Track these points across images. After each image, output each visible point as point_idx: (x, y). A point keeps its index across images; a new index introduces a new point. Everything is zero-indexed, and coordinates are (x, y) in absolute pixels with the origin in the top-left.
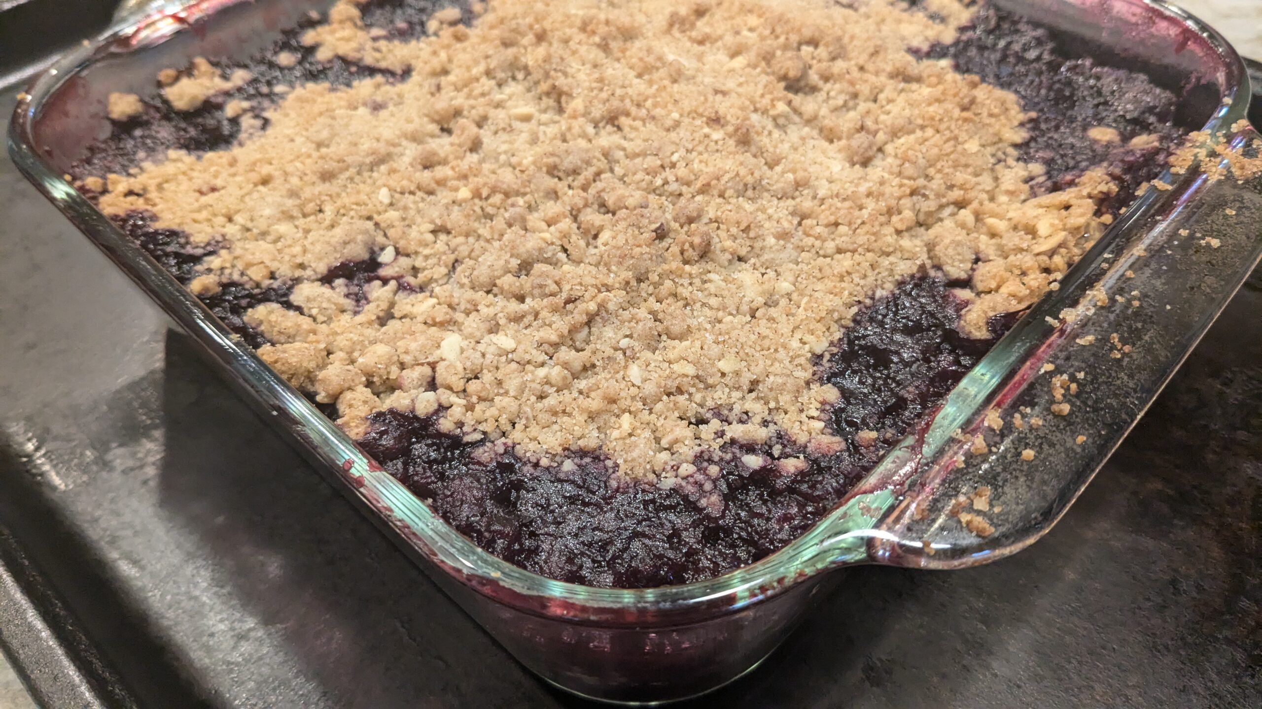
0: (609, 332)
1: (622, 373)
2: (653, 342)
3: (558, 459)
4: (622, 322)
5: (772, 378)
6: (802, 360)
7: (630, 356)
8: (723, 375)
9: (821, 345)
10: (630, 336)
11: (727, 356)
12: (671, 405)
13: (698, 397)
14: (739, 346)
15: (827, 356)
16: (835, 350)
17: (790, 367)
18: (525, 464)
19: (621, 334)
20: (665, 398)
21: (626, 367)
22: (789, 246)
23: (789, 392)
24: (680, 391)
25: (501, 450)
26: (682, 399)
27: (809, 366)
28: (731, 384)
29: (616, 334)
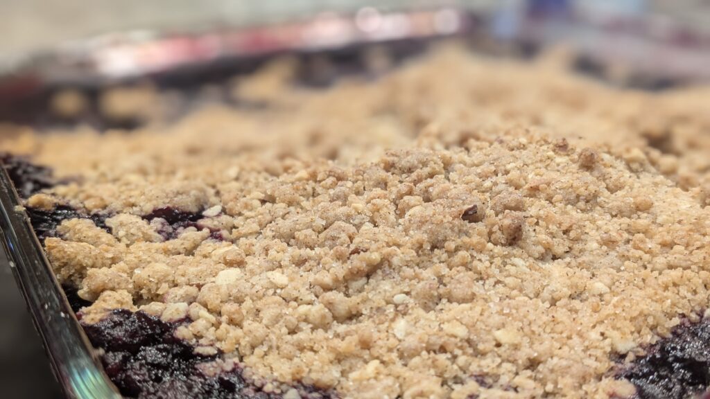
0: (386, 286)
1: (386, 324)
2: (431, 302)
3: (284, 387)
4: (404, 279)
5: (555, 360)
6: (599, 353)
7: (402, 311)
8: (499, 345)
9: (626, 344)
10: (407, 293)
11: (509, 327)
12: (429, 362)
13: (462, 360)
14: (526, 322)
15: (631, 357)
16: (642, 353)
17: (582, 355)
18: (248, 386)
19: (398, 288)
20: (424, 353)
21: (393, 320)
22: (613, 253)
23: (572, 376)
24: (443, 349)
25: (229, 367)
26: (442, 358)
27: (605, 359)
28: (505, 356)
29: (393, 288)
